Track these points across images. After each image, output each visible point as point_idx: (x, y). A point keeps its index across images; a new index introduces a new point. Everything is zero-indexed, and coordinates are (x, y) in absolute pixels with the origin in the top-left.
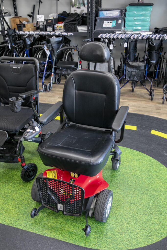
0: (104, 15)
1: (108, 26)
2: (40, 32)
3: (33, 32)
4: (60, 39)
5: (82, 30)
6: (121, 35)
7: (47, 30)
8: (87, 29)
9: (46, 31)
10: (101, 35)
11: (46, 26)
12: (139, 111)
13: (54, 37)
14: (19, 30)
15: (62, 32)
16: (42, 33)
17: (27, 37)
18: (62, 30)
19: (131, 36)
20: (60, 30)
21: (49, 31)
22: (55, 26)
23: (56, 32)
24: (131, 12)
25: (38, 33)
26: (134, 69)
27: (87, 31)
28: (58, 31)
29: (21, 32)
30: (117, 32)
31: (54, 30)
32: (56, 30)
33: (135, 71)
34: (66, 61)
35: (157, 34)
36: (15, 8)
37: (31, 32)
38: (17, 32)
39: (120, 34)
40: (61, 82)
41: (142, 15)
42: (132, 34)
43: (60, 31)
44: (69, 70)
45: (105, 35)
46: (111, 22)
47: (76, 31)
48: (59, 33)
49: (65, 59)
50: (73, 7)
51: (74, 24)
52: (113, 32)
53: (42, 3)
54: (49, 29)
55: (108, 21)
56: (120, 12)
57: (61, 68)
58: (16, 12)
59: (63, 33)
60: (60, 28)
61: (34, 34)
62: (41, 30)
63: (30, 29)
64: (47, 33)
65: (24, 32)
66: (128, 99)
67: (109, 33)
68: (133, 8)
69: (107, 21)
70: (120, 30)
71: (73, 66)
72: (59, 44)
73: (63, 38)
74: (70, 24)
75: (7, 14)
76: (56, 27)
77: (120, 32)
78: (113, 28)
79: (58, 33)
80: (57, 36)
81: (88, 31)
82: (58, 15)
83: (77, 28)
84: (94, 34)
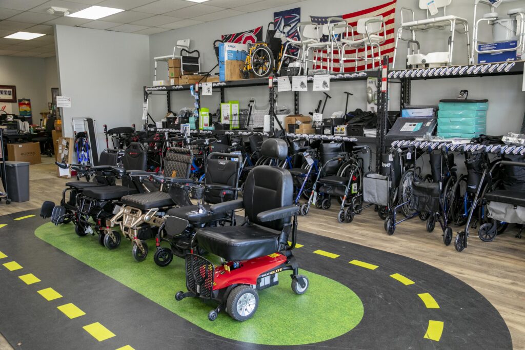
0: (408, 115)
1: (407, 130)
2: (315, 135)
3: (306, 135)
4: (339, 145)
5: (370, 134)
6: (424, 143)
7: (325, 133)
8: (376, 134)
9: (323, 134)
10: (395, 142)
11: (323, 128)
12: (407, 253)
13: (333, 142)
14: (290, 132)
15: (342, 137)
16: (317, 136)
17: (296, 141)
18: (343, 133)
19: (438, 145)
20: (341, 133)
21: (327, 134)
22: (335, 128)
23: (335, 136)
24: (446, 112)
25: (312, 136)
26: (423, 193)
27: (375, 136)
28: (338, 134)
29: (292, 135)
30: (417, 139)
31: (333, 133)
32: (336, 133)
33: (425, 196)
34: (341, 176)
35: (479, 144)
36: (296, 105)
37: (304, 135)
38: (288, 134)
39: (422, 142)
40: (330, 208)
41: (461, 116)
42: (440, 143)
43: (340, 135)
44: (336, 188)
45: (401, 142)
46: (414, 125)
47: (362, 136)
48: (339, 137)
49: (340, 174)
50: (370, 103)
51: (360, 126)
52: (412, 139)
53: (330, 98)
54: (328, 131)
55: (412, 124)
56: (433, 111)
57: (325, 185)
58: (296, 109)
59: (344, 138)
60: (341, 130)
61: (307, 137)
62: (317, 132)
63: (304, 130)
64: (323, 137)
65: (296, 134)
66: (407, 239)
67: (406, 140)
68: (448, 106)
69: (409, 124)
70: (422, 137)
71: (341, 183)
72: (336, 152)
73: (343, 144)
74: (354, 126)
75: (285, 111)
76: (336, 130)
77: (422, 139)
78: (416, 132)
79: (337, 137)
80: (336, 141)
81: (377, 135)
82: (347, 113)
83: (363, 132)
84: (386, 141)
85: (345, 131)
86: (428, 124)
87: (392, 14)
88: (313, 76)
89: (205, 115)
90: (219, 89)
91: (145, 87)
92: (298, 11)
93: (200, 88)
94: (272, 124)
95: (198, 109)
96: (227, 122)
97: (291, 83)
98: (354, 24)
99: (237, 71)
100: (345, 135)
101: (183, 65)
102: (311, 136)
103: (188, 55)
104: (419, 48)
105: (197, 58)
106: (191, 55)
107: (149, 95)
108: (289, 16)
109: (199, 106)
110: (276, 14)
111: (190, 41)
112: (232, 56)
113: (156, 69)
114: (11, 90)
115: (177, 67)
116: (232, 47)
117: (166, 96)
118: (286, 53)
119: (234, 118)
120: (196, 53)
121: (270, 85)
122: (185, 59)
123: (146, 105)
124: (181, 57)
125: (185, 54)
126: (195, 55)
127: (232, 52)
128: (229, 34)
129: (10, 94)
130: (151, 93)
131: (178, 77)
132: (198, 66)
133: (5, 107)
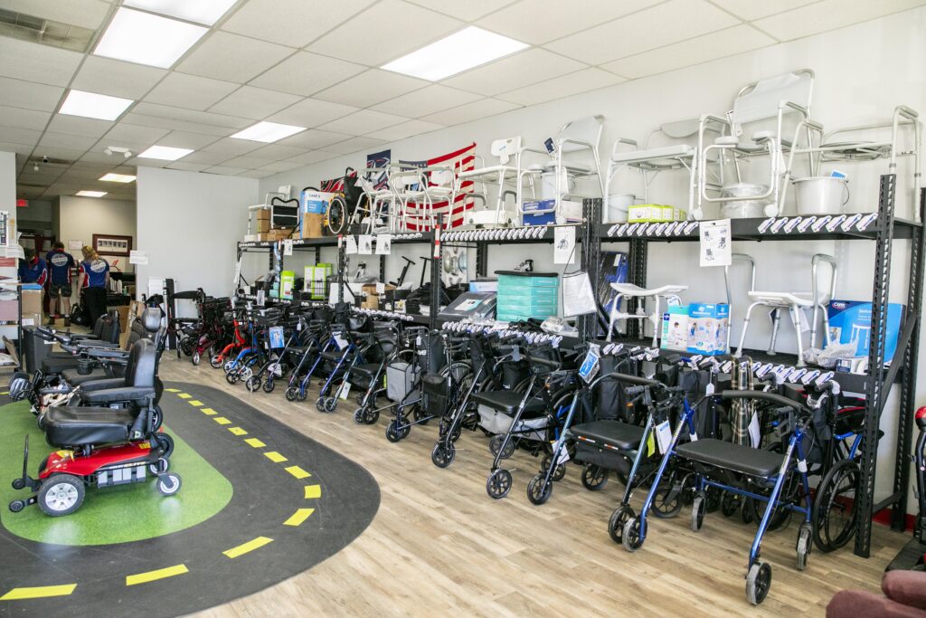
0: (475, 289)
5: (424, 312)
7: (386, 308)
9: (384, 310)
10: (446, 323)
11: (386, 302)
14: (357, 306)
15: (401, 314)
16: (378, 312)
18: (402, 310)
20: (400, 309)
21: (388, 310)
22: (396, 303)
23: (394, 313)
24: (504, 287)
25: (375, 311)
26: (433, 390)
27: (429, 315)
28: (397, 311)
31: (393, 309)
32: (396, 309)
37: (368, 310)
43: (399, 311)
45: (451, 324)
46: (473, 303)
47: (418, 314)
48: (398, 314)
50: (448, 272)
53: (414, 264)
54: (388, 306)
55: (472, 301)
59: (402, 316)
60: (401, 306)
61: (370, 313)
62: (379, 307)
63: (370, 305)
64: (383, 313)
65: (359, 309)
69: (468, 300)
71: (369, 373)
76: (396, 305)
78: (468, 312)
79: (396, 314)
82: (424, 284)
83: (419, 309)
84: (438, 321)
85: (404, 307)
86: (486, 303)
87: (472, 161)
88: (376, 236)
89: (289, 280)
90: (314, 249)
91: (239, 243)
92: (387, 153)
93: (283, 246)
94: (341, 295)
95: (280, 272)
96: (310, 291)
97: (357, 243)
98: (429, 174)
99: (318, 226)
100: (404, 311)
101: (274, 217)
102: (373, 312)
103: (282, 204)
104: (485, 204)
105: (296, 209)
106: (288, 205)
107: (244, 253)
108: (379, 159)
109: (282, 269)
110: (370, 157)
111: (292, 187)
112: (314, 208)
113: (250, 220)
114: (126, 241)
115: (265, 219)
116: (315, 196)
117: (269, 254)
118: (360, 206)
119: (317, 285)
120: (295, 202)
121: (340, 245)
122: (277, 209)
123: (239, 265)
124: (272, 207)
125: (277, 203)
126: (294, 204)
127: (314, 202)
128: (327, 180)
129: (124, 247)
130: (246, 251)
131: (266, 231)
132: (296, 219)
133: (116, 262)
